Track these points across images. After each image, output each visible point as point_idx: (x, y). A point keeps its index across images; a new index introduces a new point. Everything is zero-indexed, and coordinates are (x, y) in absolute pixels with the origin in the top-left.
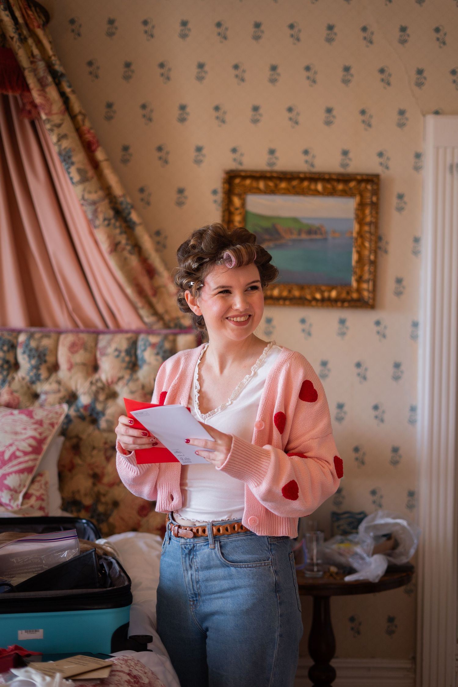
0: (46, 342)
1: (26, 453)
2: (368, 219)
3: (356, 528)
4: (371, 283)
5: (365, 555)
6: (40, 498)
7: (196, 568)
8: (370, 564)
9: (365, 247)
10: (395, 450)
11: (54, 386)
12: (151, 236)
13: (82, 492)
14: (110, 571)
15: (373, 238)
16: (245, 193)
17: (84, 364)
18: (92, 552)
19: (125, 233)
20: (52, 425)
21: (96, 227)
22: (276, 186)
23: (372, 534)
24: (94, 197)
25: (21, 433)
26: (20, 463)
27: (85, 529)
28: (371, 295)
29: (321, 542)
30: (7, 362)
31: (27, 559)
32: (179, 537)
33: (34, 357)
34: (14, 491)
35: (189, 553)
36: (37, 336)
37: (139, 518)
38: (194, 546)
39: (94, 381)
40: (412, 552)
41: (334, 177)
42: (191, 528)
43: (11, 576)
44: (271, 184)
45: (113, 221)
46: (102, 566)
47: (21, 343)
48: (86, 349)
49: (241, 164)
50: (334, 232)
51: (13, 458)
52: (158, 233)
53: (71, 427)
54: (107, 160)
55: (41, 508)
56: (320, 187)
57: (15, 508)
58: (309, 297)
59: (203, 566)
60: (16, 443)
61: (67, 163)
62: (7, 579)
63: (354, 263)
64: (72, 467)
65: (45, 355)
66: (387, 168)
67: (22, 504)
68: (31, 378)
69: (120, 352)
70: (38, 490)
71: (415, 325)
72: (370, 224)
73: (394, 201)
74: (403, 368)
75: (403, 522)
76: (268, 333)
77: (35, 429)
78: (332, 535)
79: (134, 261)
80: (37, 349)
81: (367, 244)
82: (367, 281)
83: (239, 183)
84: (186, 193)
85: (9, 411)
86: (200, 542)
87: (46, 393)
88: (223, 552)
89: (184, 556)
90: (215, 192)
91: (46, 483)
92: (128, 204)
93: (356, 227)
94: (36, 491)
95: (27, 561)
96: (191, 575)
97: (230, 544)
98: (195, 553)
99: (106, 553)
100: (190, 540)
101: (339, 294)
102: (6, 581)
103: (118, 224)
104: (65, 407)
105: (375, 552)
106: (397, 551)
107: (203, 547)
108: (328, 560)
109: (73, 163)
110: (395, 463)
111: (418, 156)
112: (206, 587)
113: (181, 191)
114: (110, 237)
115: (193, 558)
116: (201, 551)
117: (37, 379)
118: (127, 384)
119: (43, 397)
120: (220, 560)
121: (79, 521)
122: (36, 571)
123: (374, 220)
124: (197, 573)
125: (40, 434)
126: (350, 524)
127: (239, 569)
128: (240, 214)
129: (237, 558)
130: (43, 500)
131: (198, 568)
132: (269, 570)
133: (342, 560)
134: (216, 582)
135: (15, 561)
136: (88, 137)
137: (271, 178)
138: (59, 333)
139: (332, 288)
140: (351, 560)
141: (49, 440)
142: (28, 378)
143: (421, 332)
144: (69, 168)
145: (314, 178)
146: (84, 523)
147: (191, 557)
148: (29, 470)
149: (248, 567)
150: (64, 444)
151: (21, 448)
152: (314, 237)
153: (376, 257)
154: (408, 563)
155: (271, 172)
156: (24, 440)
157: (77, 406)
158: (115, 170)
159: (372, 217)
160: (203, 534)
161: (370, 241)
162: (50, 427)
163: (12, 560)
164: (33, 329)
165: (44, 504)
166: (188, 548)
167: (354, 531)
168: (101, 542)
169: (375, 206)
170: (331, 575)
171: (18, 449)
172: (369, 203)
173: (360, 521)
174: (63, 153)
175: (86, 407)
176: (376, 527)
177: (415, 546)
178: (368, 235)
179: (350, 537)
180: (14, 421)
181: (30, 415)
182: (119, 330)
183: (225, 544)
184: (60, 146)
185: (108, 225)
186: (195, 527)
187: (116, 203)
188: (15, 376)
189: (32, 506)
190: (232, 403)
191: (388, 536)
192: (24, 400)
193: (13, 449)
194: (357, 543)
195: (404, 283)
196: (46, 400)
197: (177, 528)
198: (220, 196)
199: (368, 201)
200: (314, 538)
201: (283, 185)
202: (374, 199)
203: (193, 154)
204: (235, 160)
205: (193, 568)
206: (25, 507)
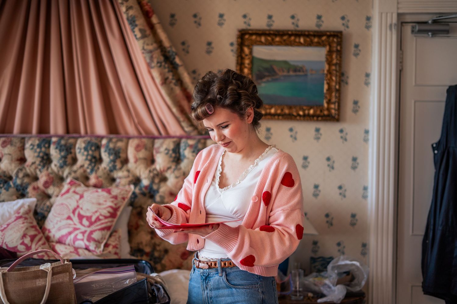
0: (120, 144)
1: (106, 217)
2: (335, 61)
3: (326, 267)
4: (337, 104)
5: (331, 285)
6: (115, 247)
7: (210, 289)
8: (335, 291)
9: (333, 80)
10: (353, 216)
11: (125, 173)
12: (189, 74)
13: (144, 243)
14: (158, 294)
15: (338, 74)
16: (252, 45)
17: (145, 159)
18: (145, 280)
19: (172, 71)
20: (124, 199)
21: (152, 68)
22: (273, 40)
23: (336, 271)
24: (150, 47)
25: (103, 204)
26: (102, 224)
27: (144, 267)
28: (337, 112)
29: (302, 276)
30: (94, 157)
31: (102, 285)
32: (199, 268)
33: (112, 154)
34: (98, 242)
35: (206, 279)
36: (114, 140)
37: (182, 260)
38: (209, 275)
39: (152, 170)
40: (363, 283)
41: (312, 33)
42: (207, 262)
43: (92, 296)
44: (269, 38)
45: (163, 64)
46: (153, 290)
47: (104, 145)
48: (146, 149)
49: (249, 25)
50: (312, 70)
51: (97, 220)
52: (194, 72)
53: (137, 200)
54: (159, 23)
55: (116, 253)
56: (302, 40)
57: (99, 253)
58: (295, 114)
59: (215, 287)
60: (100, 211)
61: (132, 26)
62: (89, 298)
63: (325, 91)
64: (137, 227)
65: (119, 153)
66: (348, 27)
67: (103, 250)
68: (110, 168)
69: (169, 150)
70: (114, 242)
71: (367, 132)
72: (336, 65)
73: (353, 49)
74: (358, 161)
75: (358, 264)
76: (268, 138)
77: (112, 202)
78: (311, 272)
79: (178, 90)
80: (114, 149)
81: (334, 78)
82: (334, 103)
83: (248, 38)
84: (213, 45)
85: (95, 189)
86: (213, 272)
87: (120, 178)
88: (228, 278)
89: (202, 281)
90: (232, 44)
91: (119, 237)
92: (173, 52)
93: (327, 67)
94: (112, 242)
95: (102, 286)
96: (207, 293)
97: (233, 273)
98: (209, 279)
99: (157, 282)
100: (206, 270)
101: (315, 111)
102: (89, 299)
103: (166, 66)
104: (132, 187)
105: (338, 283)
106: (353, 283)
107: (215, 275)
108: (306, 289)
109: (136, 26)
110: (353, 224)
111: (368, 19)
112: (217, 301)
113: (209, 44)
114: (162, 74)
115: (208, 282)
116: (213, 278)
117: (114, 168)
118: (173, 172)
119: (118, 181)
120: (225, 284)
121: (140, 261)
122: (108, 293)
123: (338, 62)
124: (211, 292)
125: (116, 204)
126: (322, 265)
127: (238, 290)
128: (249, 58)
129: (237, 283)
130: (117, 248)
131: (211, 288)
132: (258, 291)
133: (316, 288)
134: (223, 298)
135: (94, 286)
136: (147, 8)
137: (269, 35)
138: (129, 138)
139: (311, 108)
140: (322, 288)
141: (121, 209)
142: (108, 168)
143: (370, 137)
144: (134, 28)
145: (298, 34)
146: (144, 263)
147: (207, 281)
148: (108, 228)
149: (244, 289)
150: (132, 211)
151: (103, 214)
152: (298, 73)
153: (340, 86)
154: (361, 290)
155: (270, 30)
156: (105, 209)
157: (140, 186)
158: (165, 30)
159: (337, 60)
160: (215, 267)
161: (336, 76)
162: (122, 200)
163: (92, 286)
164: (112, 136)
165: (118, 251)
166: (205, 275)
167: (325, 269)
168: (154, 275)
169: (340, 53)
170: (309, 298)
171: (101, 215)
172: (335, 50)
173: (328, 263)
174: (130, 19)
175: (146, 187)
176: (339, 267)
177: (365, 279)
178: (334, 72)
179: (322, 274)
180: (99, 196)
181: (109, 192)
182: (168, 136)
183: (229, 273)
184: (128, 14)
185: (160, 66)
186: (210, 262)
187: (165, 52)
188: (100, 166)
189: (110, 252)
190: (240, 183)
191: (348, 273)
192: (105, 182)
193: (97, 214)
194: (326, 278)
195: (359, 104)
196: (120, 183)
197: (198, 262)
198: (235, 47)
199: (335, 49)
200: (297, 274)
201: (278, 39)
202: (339, 48)
203: (217, 19)
204: (245, 23)
205: (208, 288)
206: (105, 252)
